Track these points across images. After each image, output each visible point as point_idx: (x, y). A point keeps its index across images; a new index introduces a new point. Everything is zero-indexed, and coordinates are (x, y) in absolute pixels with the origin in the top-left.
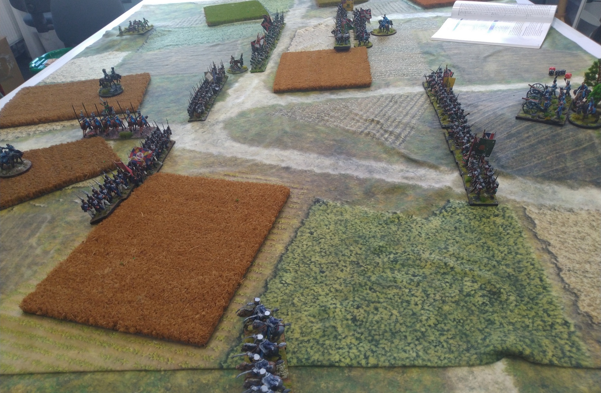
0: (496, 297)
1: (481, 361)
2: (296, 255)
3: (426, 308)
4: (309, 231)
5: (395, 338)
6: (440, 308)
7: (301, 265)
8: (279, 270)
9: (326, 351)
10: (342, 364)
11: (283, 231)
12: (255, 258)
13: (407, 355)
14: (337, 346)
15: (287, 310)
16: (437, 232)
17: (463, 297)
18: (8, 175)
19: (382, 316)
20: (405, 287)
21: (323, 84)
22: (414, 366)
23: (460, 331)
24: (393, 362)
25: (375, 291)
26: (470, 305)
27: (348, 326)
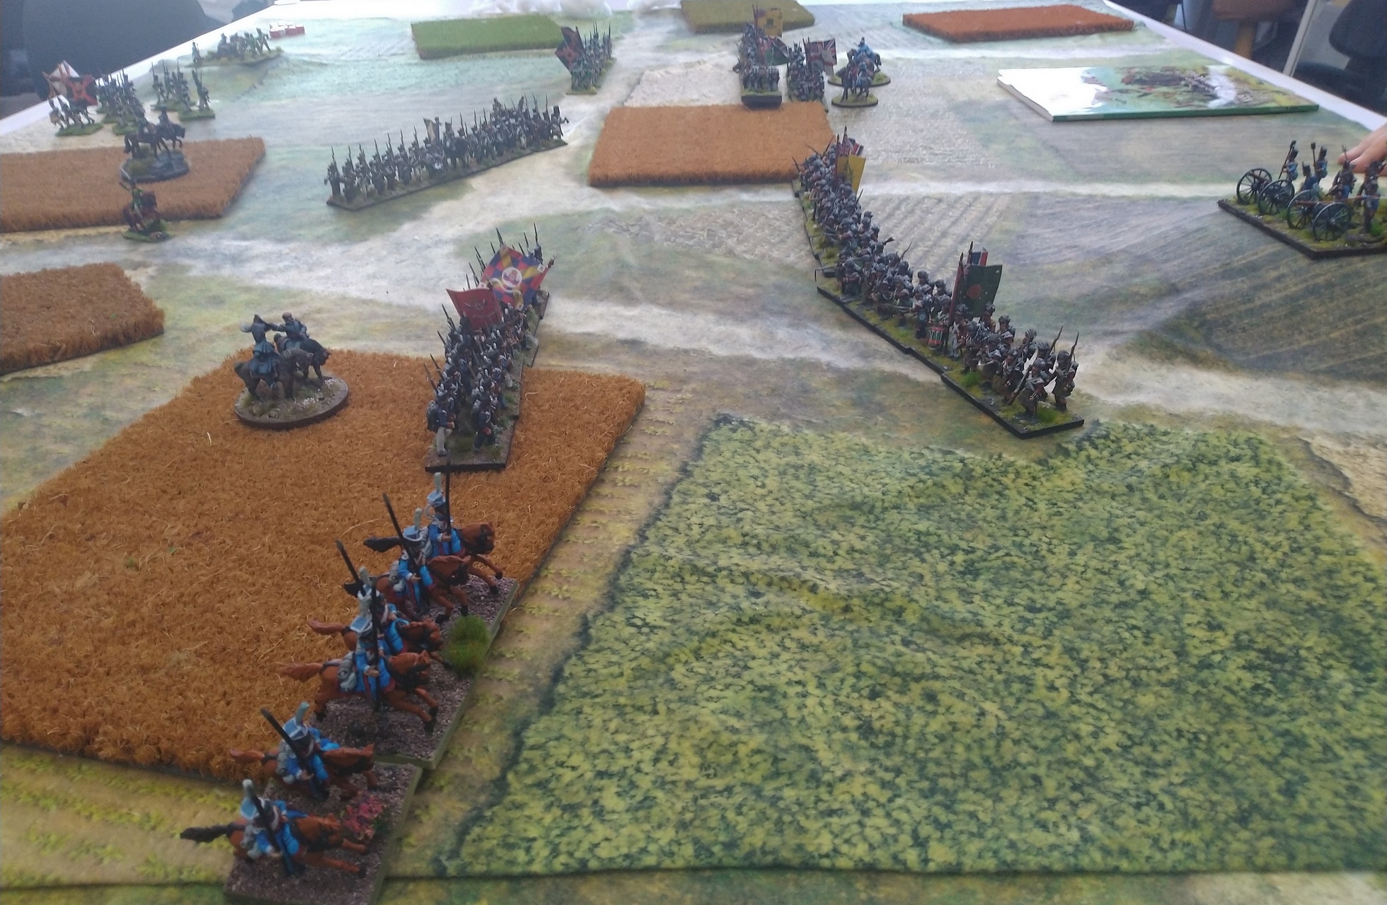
0: (1288, 667)
1: (1292, 857)
2: (672, 550)
3: (1084, 697)
4: (706, 491)
5: (1005, 784)
6: (1126, 702)
7: (687, 578)
8: (622, 591)
9: (787, 818)
10: (842, 863)
11: (632, 491)
12: (547, 556)
13: (1052, 839)
14: (822, 806)
15: (654, 698)
17: (1193, 671)
19: (954, 718)
20: (1010, 640)
21: (718, 168)
22: (1080, 872)
23: (1204, 764)
24: (1009, 856)
25: (921, 650)
26: (1218, 692)
27: (849, 747)
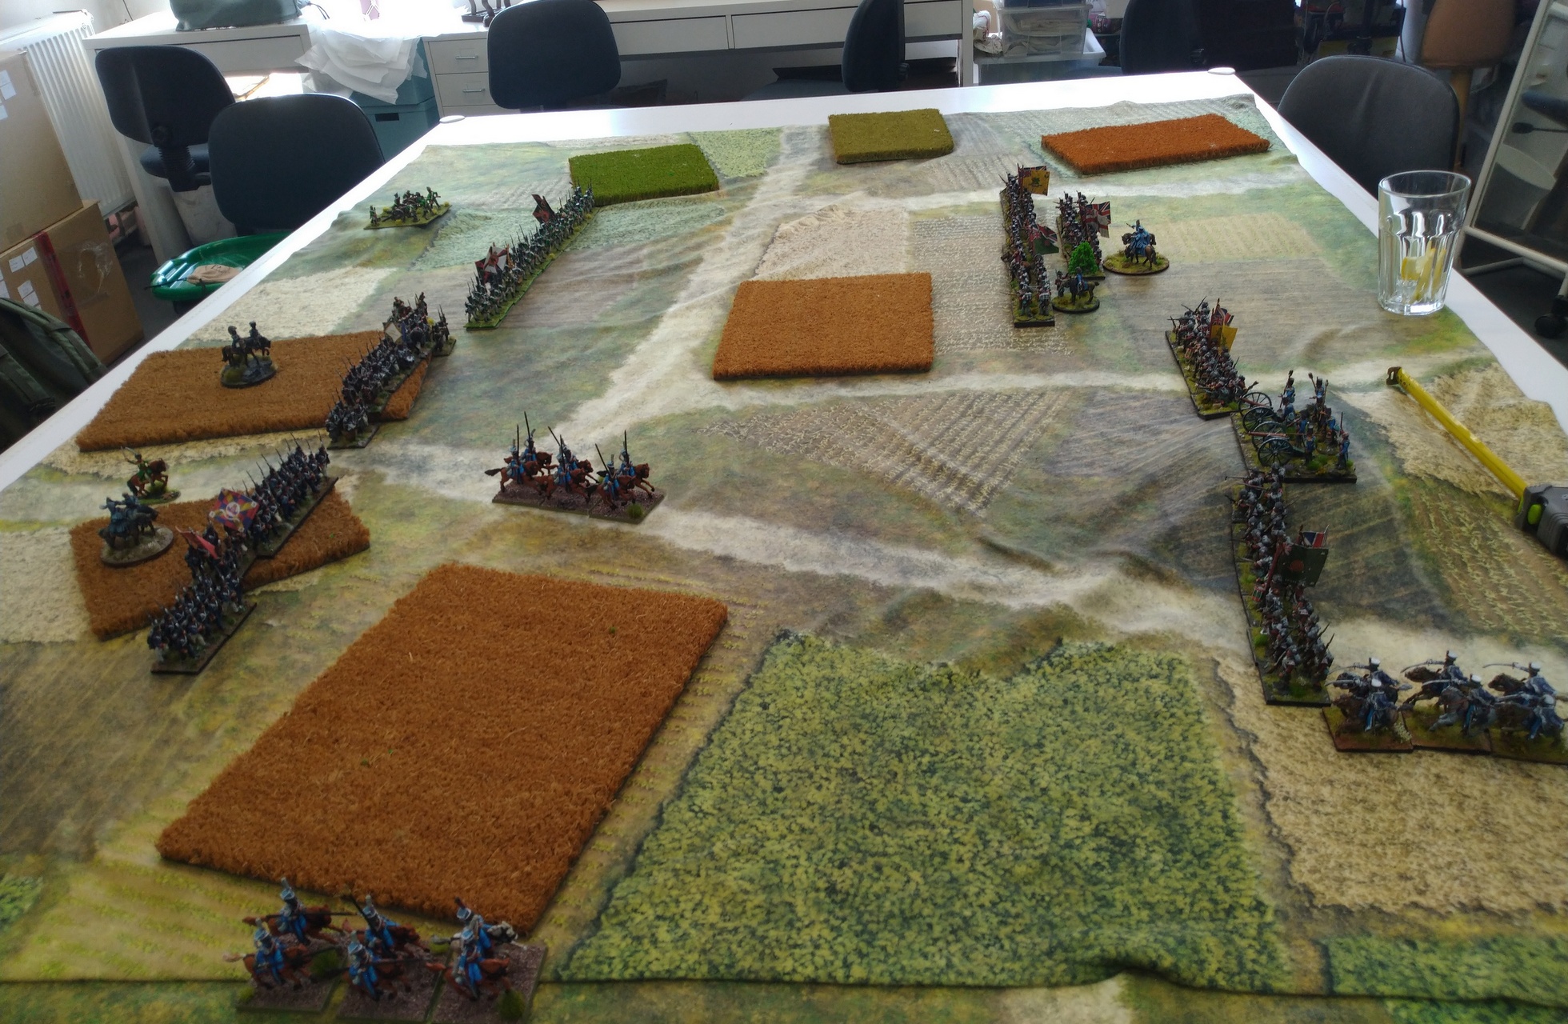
0: (1124, 850)
1: (1074, 977)
2: (728, 752)
3: (980, 868)
4: (758, 700)
5: (909, 928)
6: (1006, 871)
7: (735, 774)
8: (689, 784)
9: (767, 951)
10: (797, 978)
11: (706, 699)
12: (641, 756)
13: (928, 964)
14: (791, 942)
15: (699, 866)
16: (1027, 710)
17: (1058, 849)
18: (126, 560)
19: (889, 884)
20: (943, 825)
21: (823, 362)
22: (939, 985)
23: (1041, 917)
24: (898, 975)
25: (881, 833)
26: (1069, 865)
27: (818, 903)
